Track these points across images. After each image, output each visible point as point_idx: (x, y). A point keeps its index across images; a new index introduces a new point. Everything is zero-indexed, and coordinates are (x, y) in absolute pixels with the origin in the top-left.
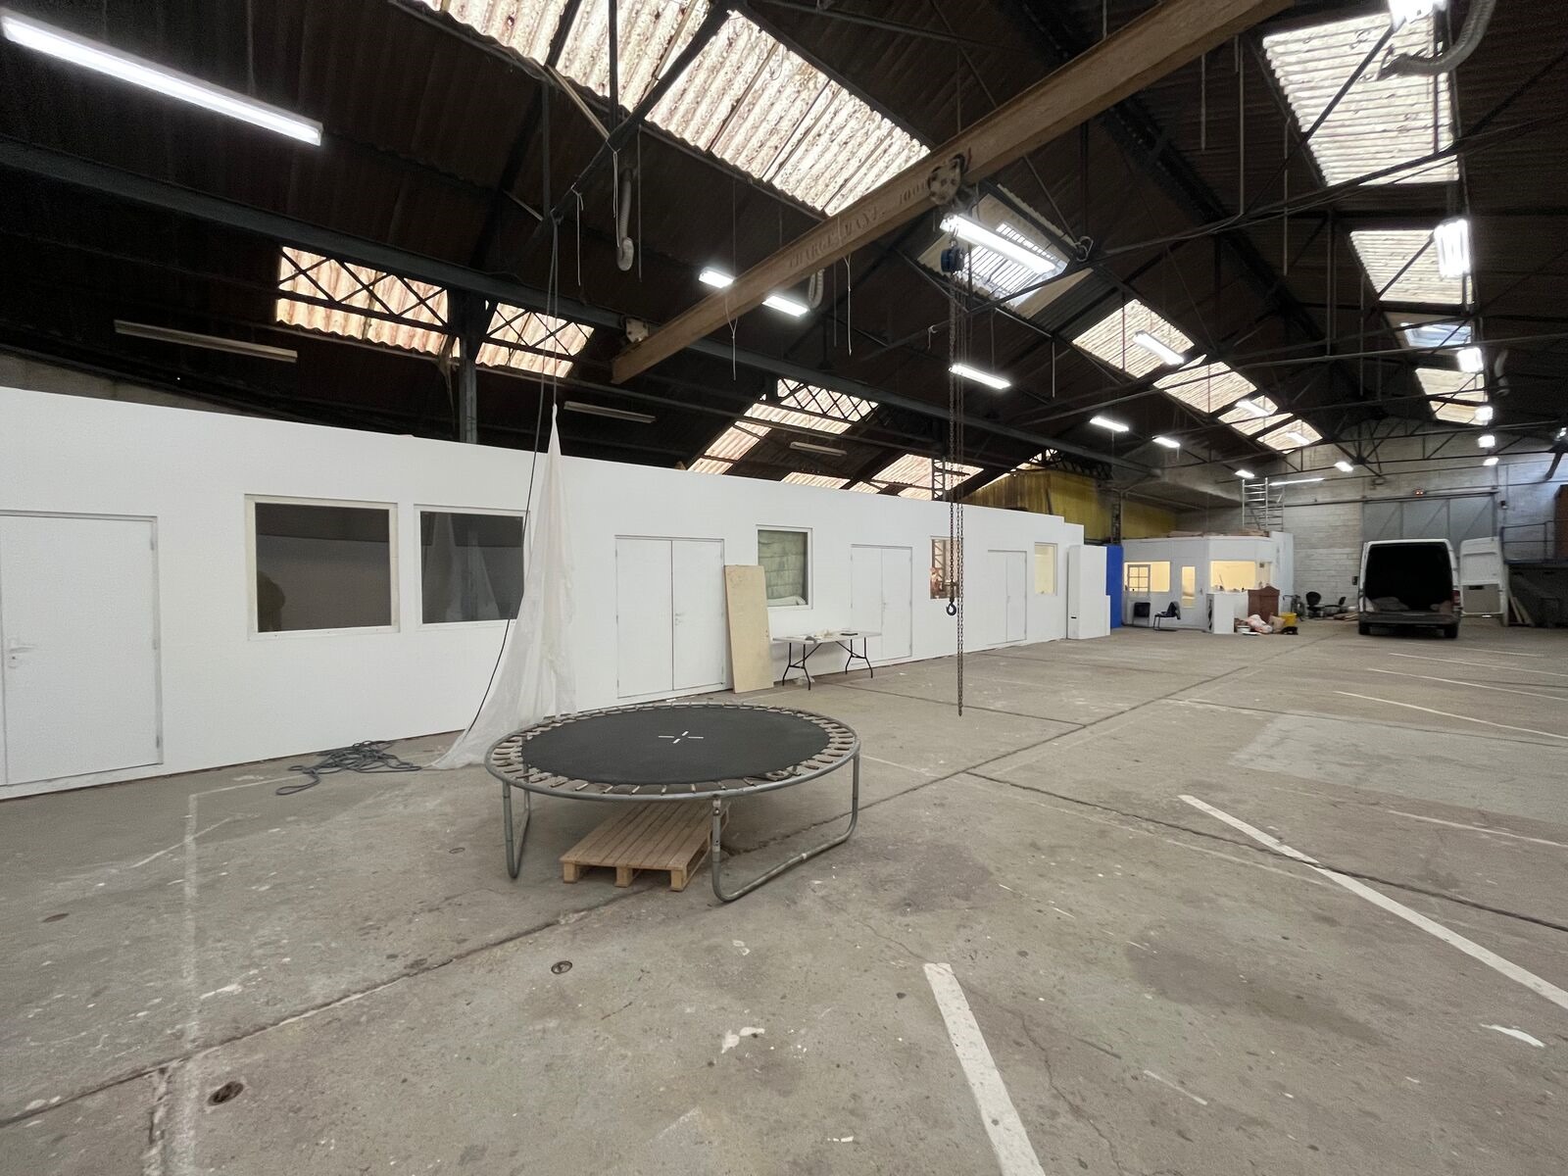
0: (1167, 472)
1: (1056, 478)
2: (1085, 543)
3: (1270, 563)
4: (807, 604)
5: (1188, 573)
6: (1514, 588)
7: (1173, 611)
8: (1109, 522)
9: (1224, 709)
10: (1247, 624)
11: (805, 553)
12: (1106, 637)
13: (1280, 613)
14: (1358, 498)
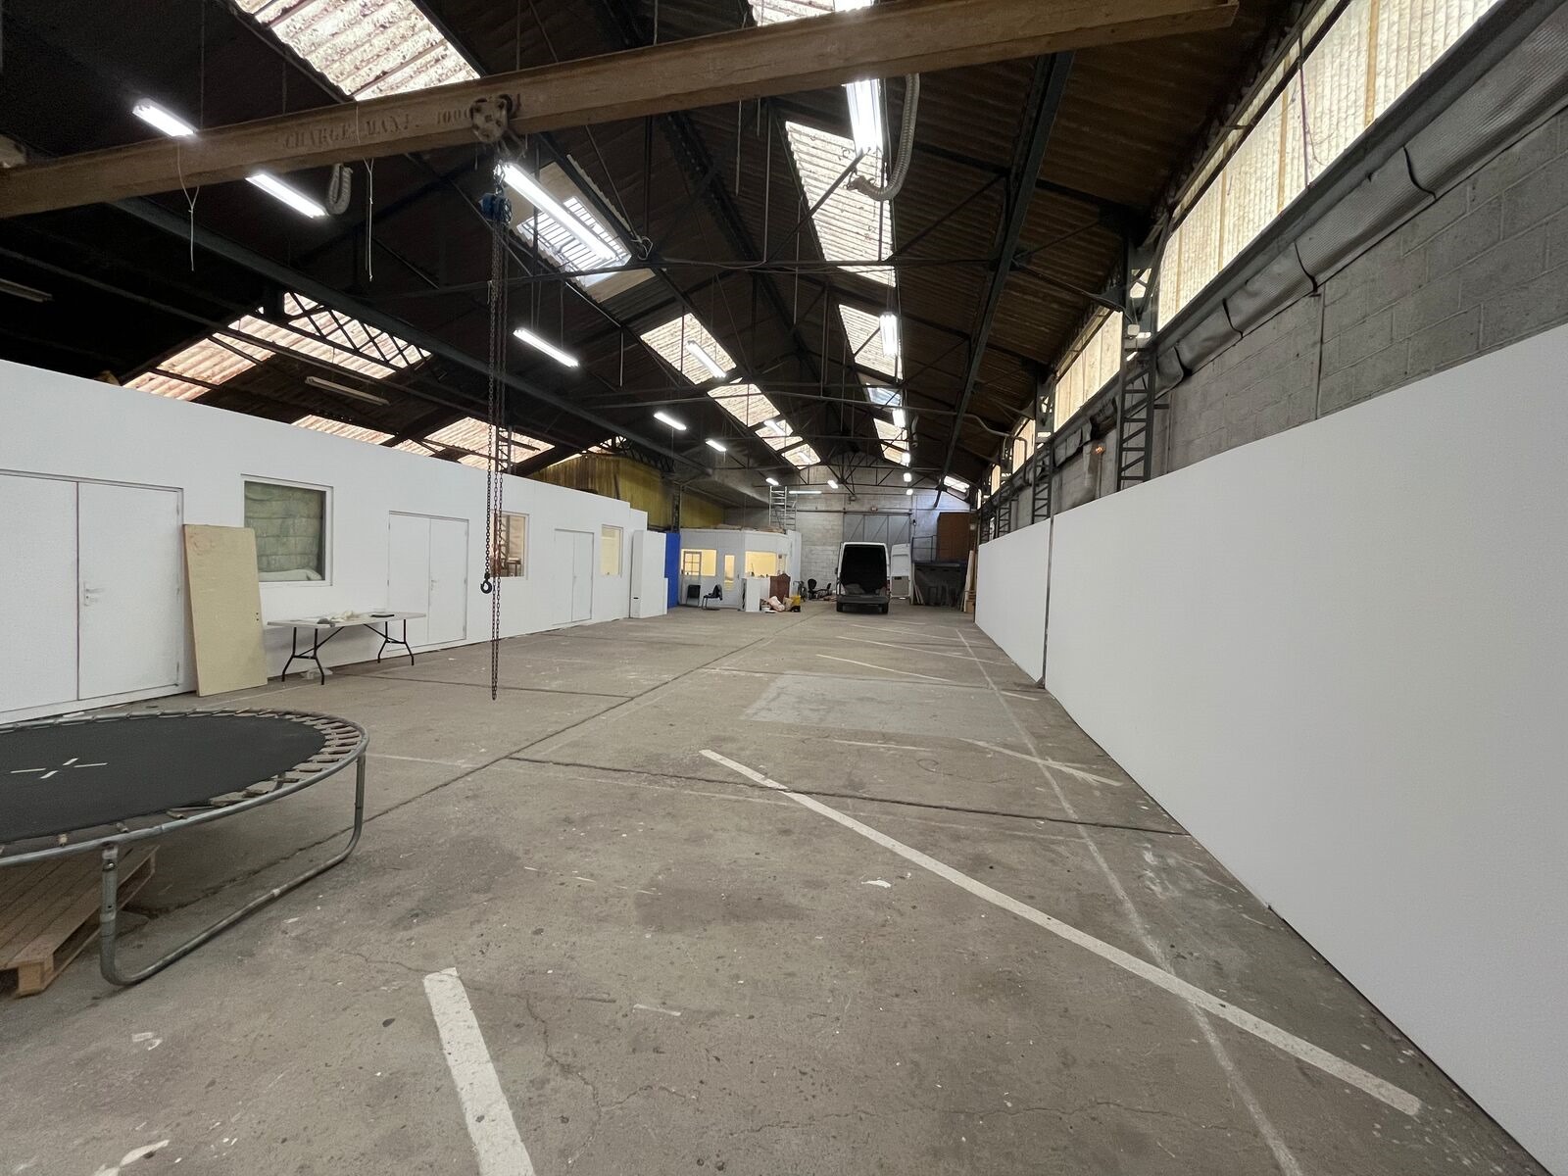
0: (717, 471)
1: (625, 465)
2: (648, 529)
3: (786, 555)
4: (323, 579)
5: (730, 560)
6: (917, 580)
7: (717, 593)
8: (670, 511)
9: (743, 674)
10: (768, 604)
11: (322, 517)
12: (664, 615)
13: (790, 595)
14: (841, 509)
